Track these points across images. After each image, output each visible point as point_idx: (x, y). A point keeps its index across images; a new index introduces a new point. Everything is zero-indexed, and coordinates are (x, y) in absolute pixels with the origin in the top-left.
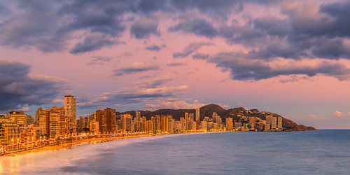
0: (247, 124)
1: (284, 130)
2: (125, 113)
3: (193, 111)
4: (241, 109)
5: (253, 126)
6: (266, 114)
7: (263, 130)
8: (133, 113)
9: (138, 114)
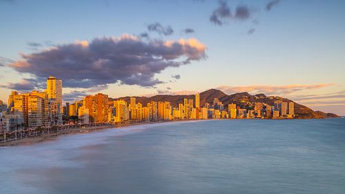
0: (252, 111)
1: (295, 118)
2: (119, 99)
3: (193, 97)
4: (246, 94)
5: (259, 112)
6: (275, 99)
7: (271, 117)
8: (127, 99)
9: (133, 100)
